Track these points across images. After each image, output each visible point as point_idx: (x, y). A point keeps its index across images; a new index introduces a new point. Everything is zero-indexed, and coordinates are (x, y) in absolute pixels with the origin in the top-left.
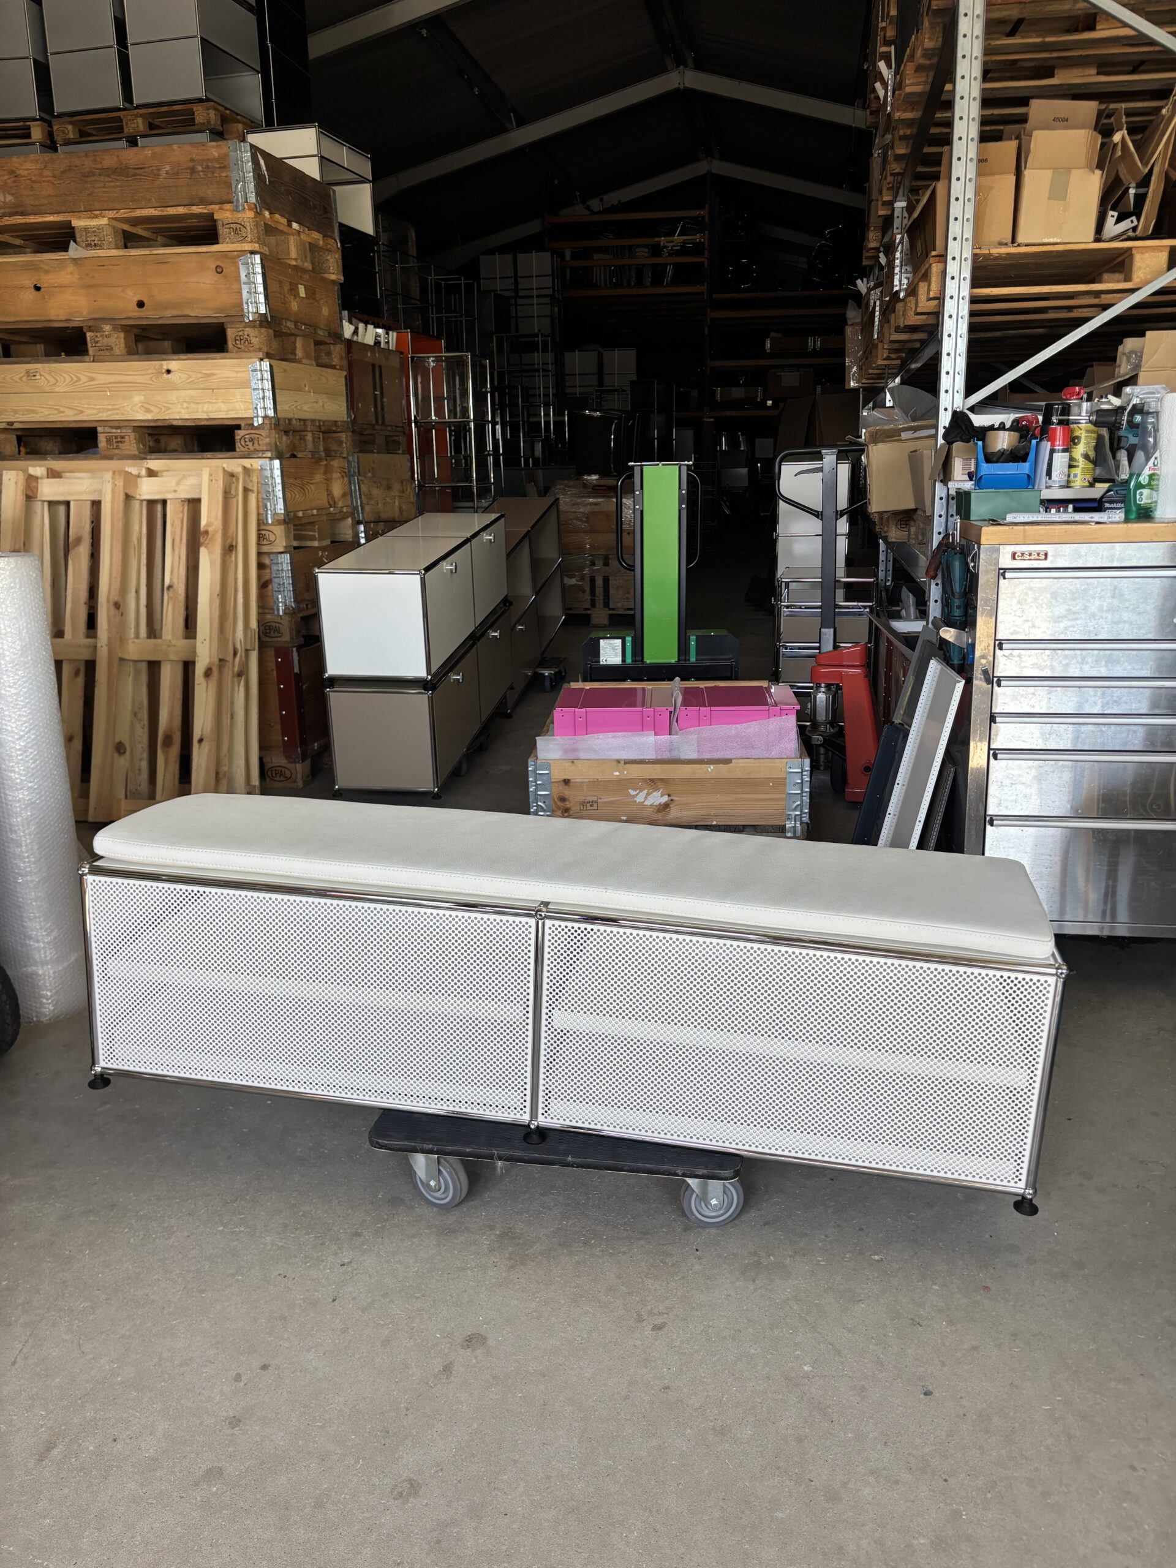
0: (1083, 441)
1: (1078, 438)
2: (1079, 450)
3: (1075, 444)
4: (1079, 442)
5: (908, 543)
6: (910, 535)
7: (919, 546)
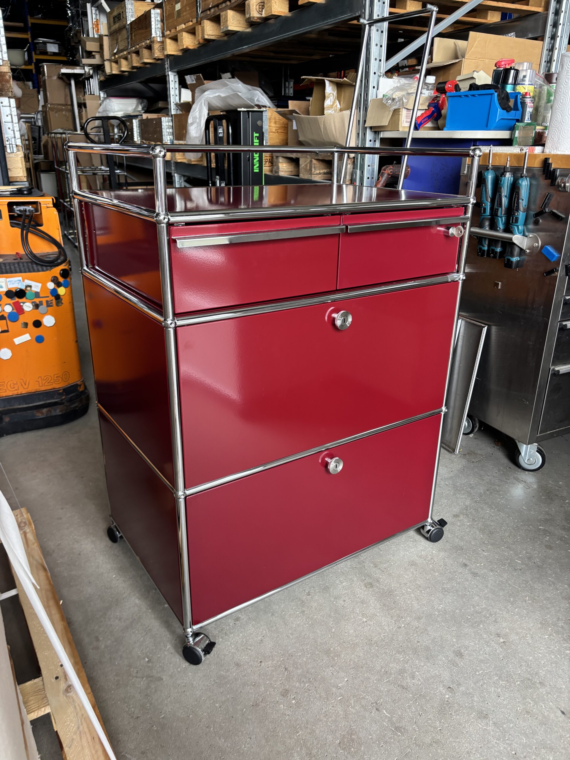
5: (277, 174)
6: (278, 168)
7: (313, 176)
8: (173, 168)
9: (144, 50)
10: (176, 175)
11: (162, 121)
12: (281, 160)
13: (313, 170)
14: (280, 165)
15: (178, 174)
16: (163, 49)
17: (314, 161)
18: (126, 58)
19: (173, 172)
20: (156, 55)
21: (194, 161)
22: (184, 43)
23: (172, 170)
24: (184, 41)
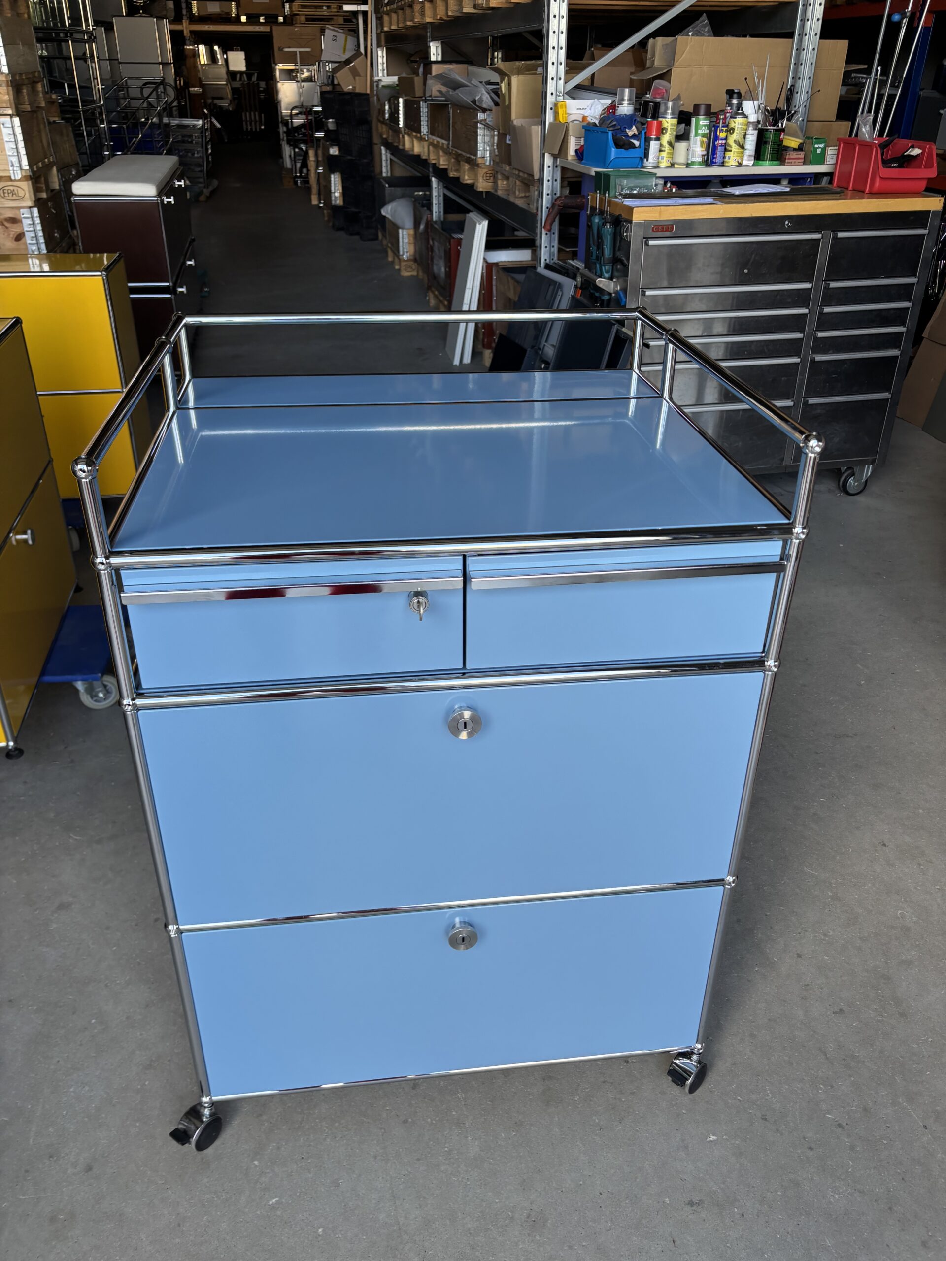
0: (669, 132)
1: (664, 129)
2: (666, 138)
3: (663, 134)
4: (666, 132)
5: (496, 193)
6: (497, 186)
7: (517, 199)
8: (431, 170)
9: (408, 8)
10: (433, 179)
11: (421, 106)
12: (499, 177)
13: (517, 193)
14: (499, 182)
15: (435, 177)
16: (423, 14)
17: (518, 182)
18: (395, 12)
19: (431, 175)
20: (416, 20)
21: (443, 165)
22: (438, 12)
23: (429, 171)
24: (437, 10)
